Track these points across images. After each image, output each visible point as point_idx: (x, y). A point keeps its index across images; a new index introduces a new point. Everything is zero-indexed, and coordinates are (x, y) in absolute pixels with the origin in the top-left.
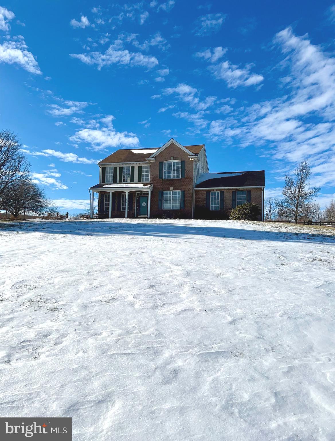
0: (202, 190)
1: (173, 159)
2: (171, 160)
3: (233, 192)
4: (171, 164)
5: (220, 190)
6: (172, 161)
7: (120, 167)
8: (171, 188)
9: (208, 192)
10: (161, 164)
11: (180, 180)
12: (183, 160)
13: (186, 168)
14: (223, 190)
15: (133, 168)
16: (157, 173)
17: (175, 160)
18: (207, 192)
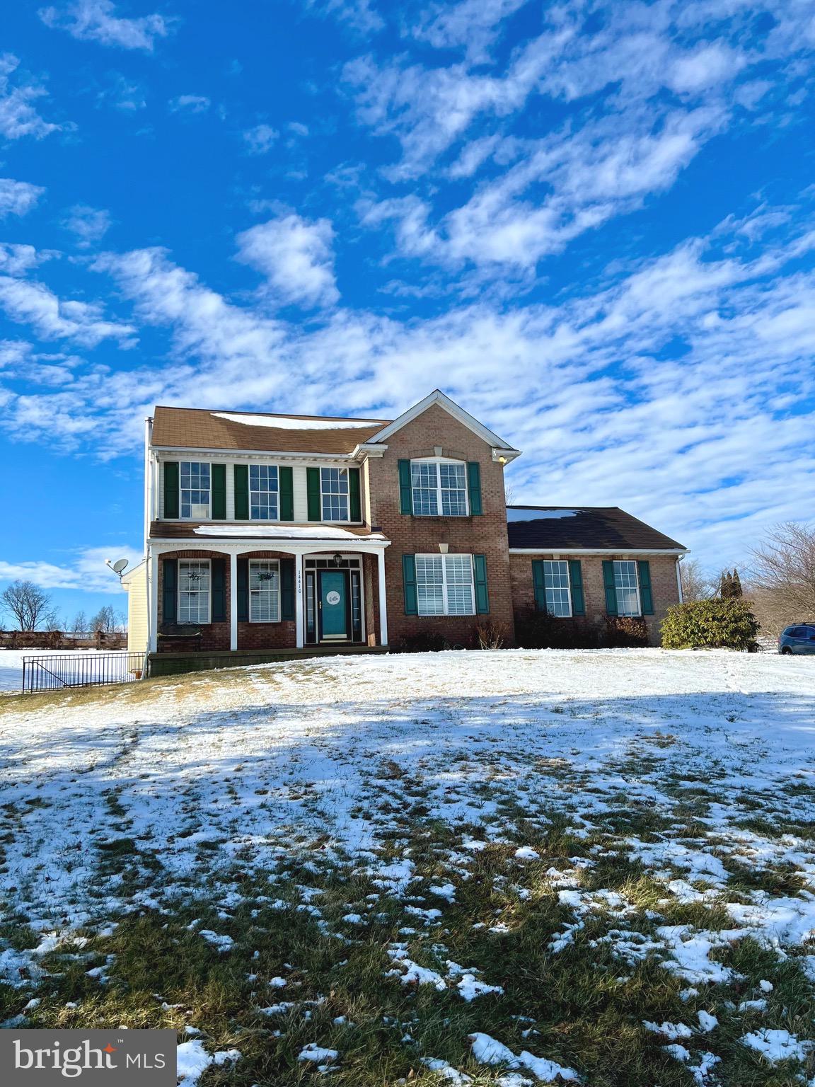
0: (521, 556)
1: (443, 456)
2: (434, 456)
3: (604, 563)
4: (432, 468)
5: (569, 558)
6: (438, 460)
7: (237, 467)
8: (443, 547)
9: (538, 563)
10: (404, 466)
11: (469, 520)
12: (471, 459)
13: (484, 486)
14: (577, 556)
15: (287, 473)
16: (395, 493)
17: (448, 457)
18: (533, 562)
